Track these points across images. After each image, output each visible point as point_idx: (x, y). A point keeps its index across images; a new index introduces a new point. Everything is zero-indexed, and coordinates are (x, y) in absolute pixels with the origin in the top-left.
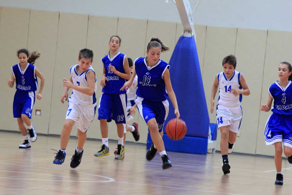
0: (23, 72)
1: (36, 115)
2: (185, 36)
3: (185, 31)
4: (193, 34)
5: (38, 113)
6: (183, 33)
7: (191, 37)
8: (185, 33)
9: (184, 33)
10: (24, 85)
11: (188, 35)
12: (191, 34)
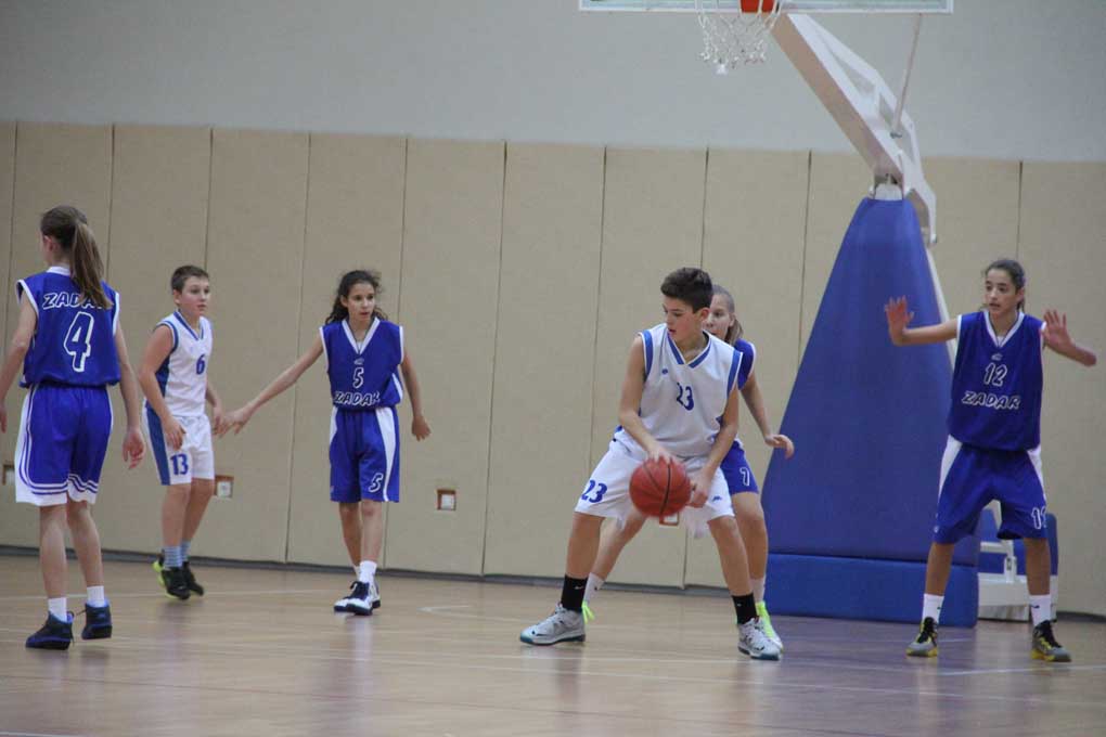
0: (359, 346)
1: (439, 508)
2: (879, 197)
3: (879, 181)
4: (907, 189)
5: (447, 500)
6: (871, 189)
7: (900, 198)
8: (881, 186)
9: (876, 187)
10: (360, 390)
11: (888, 193)
12: (901, 187)
